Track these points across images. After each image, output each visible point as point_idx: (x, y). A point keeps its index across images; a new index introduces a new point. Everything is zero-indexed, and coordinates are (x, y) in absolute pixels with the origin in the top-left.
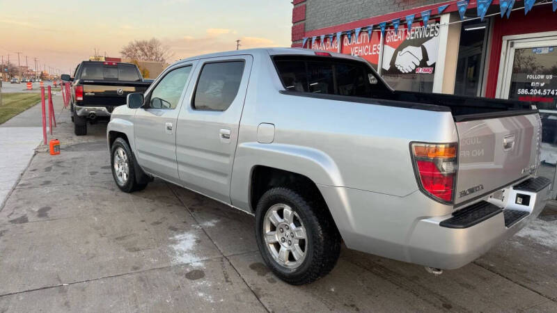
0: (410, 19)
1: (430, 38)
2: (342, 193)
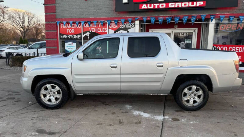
0: (123, 20)
1: (130, 28)
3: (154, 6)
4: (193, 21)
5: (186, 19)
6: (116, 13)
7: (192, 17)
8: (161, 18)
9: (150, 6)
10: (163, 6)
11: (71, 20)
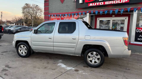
0: (80, 13)
1: (84, 17)
2: (110, 47)
3: (97, 4)
4: (122, 12)
5: (117, 11)
6: (77, 9)
7: (121, 9)
8: (101, 11)
9: (94, 4)
10: (101, 3)
11: (55, 14)
